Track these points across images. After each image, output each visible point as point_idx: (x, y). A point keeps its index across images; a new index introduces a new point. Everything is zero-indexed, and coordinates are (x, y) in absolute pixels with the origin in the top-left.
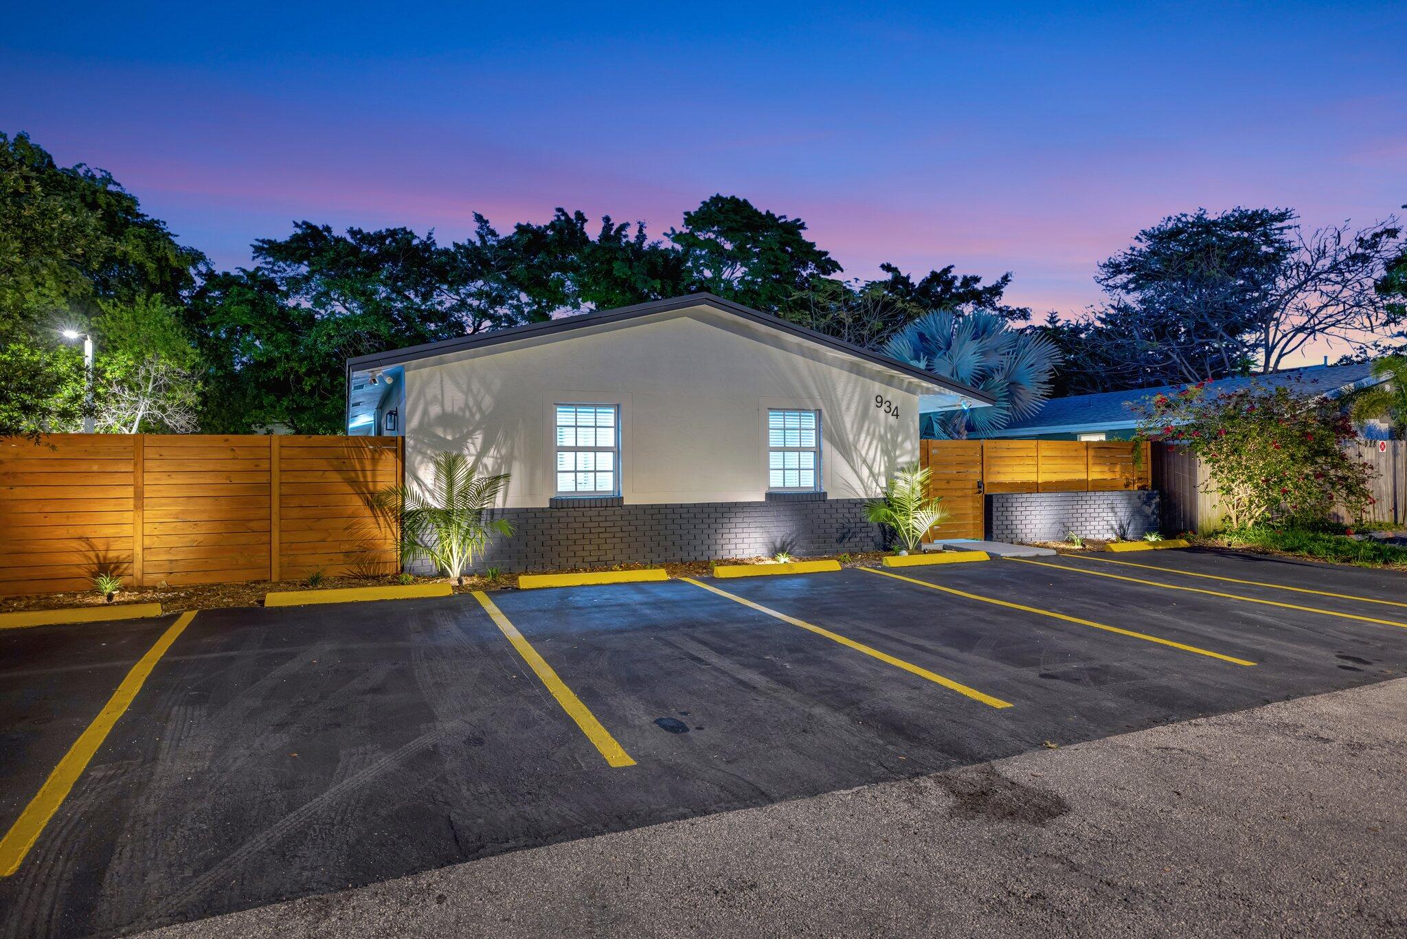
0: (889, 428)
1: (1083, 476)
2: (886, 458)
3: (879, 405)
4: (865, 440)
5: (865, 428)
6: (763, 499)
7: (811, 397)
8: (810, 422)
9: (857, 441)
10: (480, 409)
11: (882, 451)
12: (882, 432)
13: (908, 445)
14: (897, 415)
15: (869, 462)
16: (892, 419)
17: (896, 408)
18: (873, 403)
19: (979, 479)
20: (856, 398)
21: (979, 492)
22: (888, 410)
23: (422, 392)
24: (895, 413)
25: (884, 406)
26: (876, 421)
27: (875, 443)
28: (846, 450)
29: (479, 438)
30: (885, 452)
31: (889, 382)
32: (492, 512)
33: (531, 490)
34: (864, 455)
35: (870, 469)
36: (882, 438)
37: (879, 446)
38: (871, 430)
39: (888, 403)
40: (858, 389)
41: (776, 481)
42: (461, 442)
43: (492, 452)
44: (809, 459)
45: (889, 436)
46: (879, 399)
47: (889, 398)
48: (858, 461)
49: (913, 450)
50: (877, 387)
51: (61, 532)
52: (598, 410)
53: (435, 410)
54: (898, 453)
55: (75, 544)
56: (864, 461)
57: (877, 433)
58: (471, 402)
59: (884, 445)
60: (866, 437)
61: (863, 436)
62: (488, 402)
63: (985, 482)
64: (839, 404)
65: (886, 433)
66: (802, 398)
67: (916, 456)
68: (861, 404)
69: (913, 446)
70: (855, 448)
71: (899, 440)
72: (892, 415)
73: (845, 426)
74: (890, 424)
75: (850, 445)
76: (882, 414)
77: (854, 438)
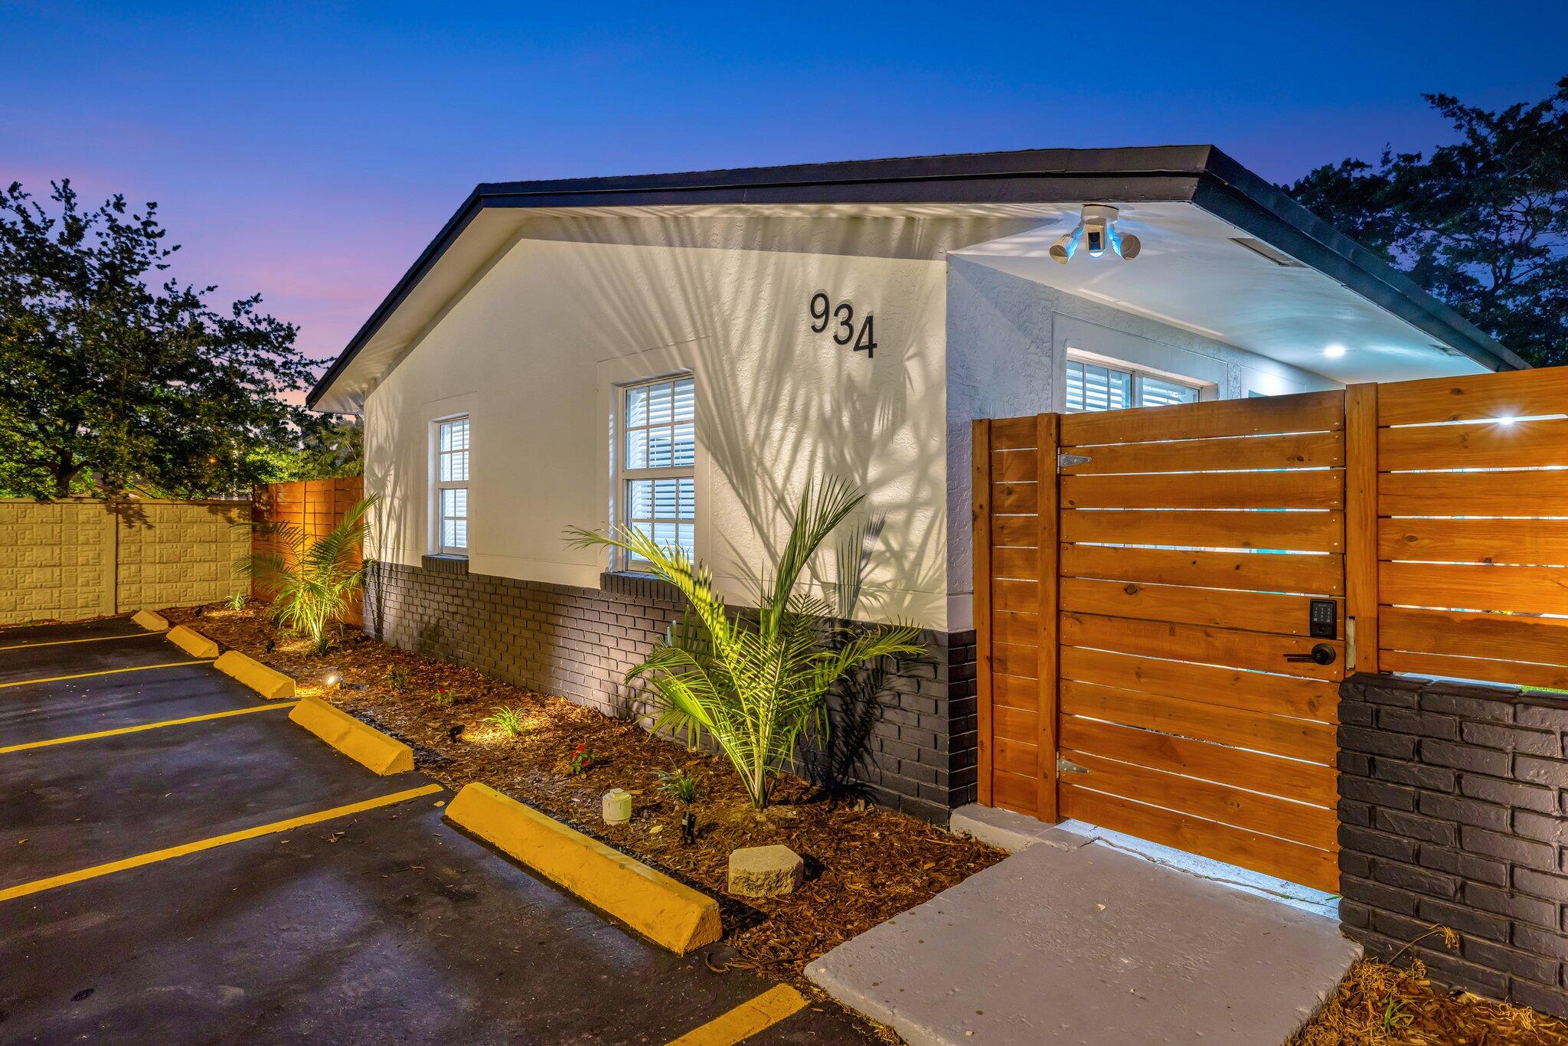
0: (848, 389)
3: (819, 323)
4: (782, 439)
5: (783, 404)
6: (599, 585)
7: (680, 342)
8: (686, 405)
9: (763, 439)
10: (393, 439)
11: (828, 465)
12: (827, 407)
13: (905, 442)
14: (871, 347)
16: (856, 362)
17: (869, 320)
18: (805, 320)
19: (1326, 589)
20: (763, 309)
21: (1322, 657)
22: (843, 333)
24: (865, 340)
25: (834, 325)
26: (811, 374)
27: (807, 443)
28: (740, 467)
29: (392, 472)
30: (835, 469)
31: (847, 246)
32: (397, 568)
34: (779, 483)
36: (827, 428)
37: (820, 454)
38: (799, 406)
39: (844, 313)
40: (767, 292)
41: (639, 547)
42: (385, 482)
43: (398, 491)
45: (846, 420)
46: (820, 306)
47: (846, 294)
48: (767, 502)
49: (924, 460)
50: (814, 269)
53: (377, 445)
54: (873, 472)
56: (781, 502)
57: (814, 413)
58: (389, 429)
59: (831, 449)
60: (785, 430)
61: (778, 424)
62: (396, 427)
63: (1362, 601)
64: (727, 344)
65: (837, 410)
66: (666, 346)
67: (933, 484)
68: (775, 327)
69: (922, 445)
70: (761, 463)
71: (877, 429)
72: (857, 348)
73: (739, 404)
74: (850, 379)
75: (750, 451)
76: (827, 349)
77: (757, 436)
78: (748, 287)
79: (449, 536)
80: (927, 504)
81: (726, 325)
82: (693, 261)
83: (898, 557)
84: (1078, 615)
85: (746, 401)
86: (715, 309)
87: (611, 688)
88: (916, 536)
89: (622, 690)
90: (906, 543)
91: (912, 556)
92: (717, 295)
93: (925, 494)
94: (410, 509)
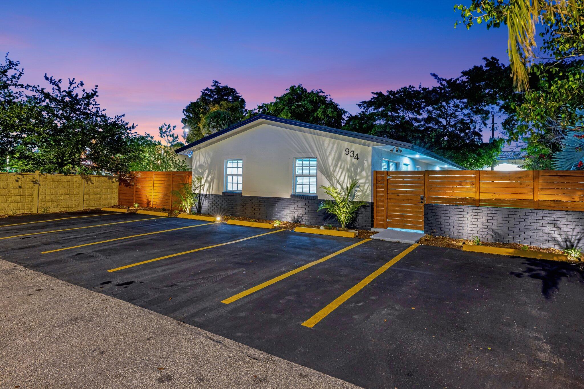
0: (353, 164)
1: (530, 197)
2: (351, 181)
3: (347, 153)
4: (339, 171)
5: (339, 165)
6: (290, 197)
7: (313, 152)
8: (314, 163)
9: (334, 171)
10: (208, 163)
11: (348, 176)
12: (349, 167)
13: (364, 174)
14: (358, 158)
15: (341, 183)
16: (354, 160)
17: (357, 154)
18: (344, 152)
19: (422, 194)
20: (335, 149)
21: (422, 202)
22: (352, 155)
23: (196, 159)
24: (357, 157)
25: (350, 154)
26: (345, 161)
27: (344, 172)
28: (329, 176)
29: (207, 171)
30: (350, 177)
31: (353, 142)
32: (209, 195)
33: (218, 189)
34: (338, 178)
35: (341, 186)
36: (348, 170)
37: (347, 174)
38: (342, 166)
39: (352, 152)
40: (335, 146)
41: (299, 190)
42: (203, 173)
43: (210, 176)
44: (313, 180)
45: (352, 169)
46: (347, 150)
47: (353, 149)
48: (335, 182)
49: (367, 177)
50: (346, 145)
51: (144, 194)
52: (238, 162)
53: (198, 163)
54: (358, 178)
55: (145, 196)
56: (338, 182)
57: (346, 167)
58: (206, 161)
59: (349, 174)
60: (339, 170)
61: (338, 169)
62: (209, 160)
63: (426, 196)
64: (326, 154)
65: (351, 167)
66: (310, 152)
67: (369, 180)
68: (337, 154)
69: (367, 174)
70: (334, 175)
71: (358, 171)
72: (355, 158)
73: (329, 164)
74: (353, 163)
75: (331, 173)
76: (349, 157)
77: (333, 170)
78: (331, 145)
79: (229, 187)
80: (368, 183)
81: (326, 151)
82: (318, 139)
83: (362, 191)
84: (390, 199)
85: (330, 164)
86: (323, 147)
87: (292, 217)
88: (366, 187)
89: (296, 217)
90: (364, 189)
91: (365, 191)
92: (323, 144)
93: (367, 181)
94: (215, 181)
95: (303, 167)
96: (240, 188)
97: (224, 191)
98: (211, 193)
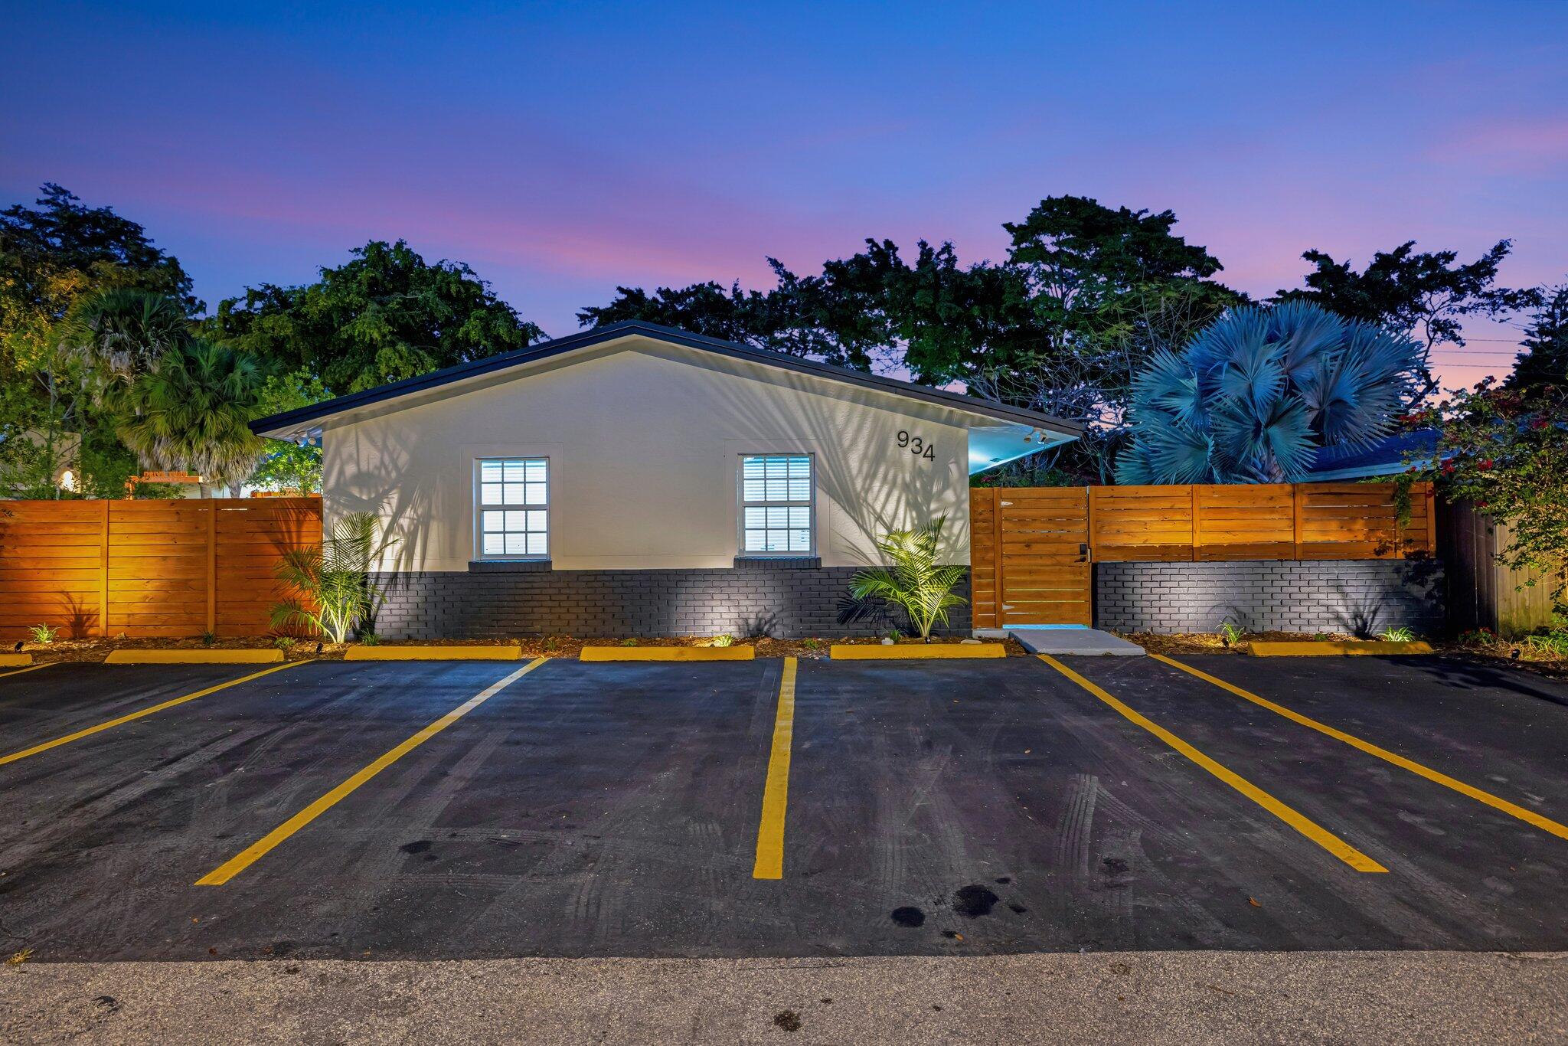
0: (918, 472)
1: (1289, 538)
2: (914, 514)
3: (903, 443)
4: (879, 491)
5: (880, 475)
6: (730, 565)
7: (802, 438)
8: (802, 469)
9: (867, 490)
10: (396, 466)
11: (908, 504)
12: (908, 479)
13: (950, 495)
14: (932, 457)
15: (887, 520)
16: (923, 462)
17: (931, 446)
18: (893, 441)
19: (1084, 541)
20: (866, 432)
21: (1083, 560)
22: (917, 449)
23: (337, 452)
24: (929, 453)
25: (911, 445)
26: (898, 464)
27: (896, 494)
28: (853, 504)
29: (395, 497)
30: (912, 505)
31: (919, 414)
32: (408, 575)
33: (449, 554)
34: (878, 509)
35: (889, 528)
36: (906, 487)
37: (903, 498)
38: (890, 476)
39: (917, 441)
40: (868, 425)
41: (754, 543)
42: (376, 503)
43: (409, 512)
44: (802, 516)
45: (918, 485)
46: (903, 436)
47: (918, 433)
48: (870, 518)
49: (959, 503)
50: (899, 420)
52: (527, 464)
53: (351, 469)
54: (933, 506)
55: (59, 597)
56: (879, 518)
57: (899, 481)
58: (387, 459)
59: (910, 497)
60: (882, 487)
61: (877, 485)
62: (404, 458)
63: (1093, 545)
64: (840, 444)
65: (913, 480)
66: (790, 439)
67: (963, 511)
68: (874, 443)
69: (958, 497)
70: (865, 500)
71: (935, 489)
72: (924, 456)
73: (850, 472)
74: (920, 468)
75: (858, 496)
76: (907, 454)
77: (863, 487)
78: (855, 421)
79: (492, 546)
80: (961, 519)
81: (840, 435)
82: (813, 400)
83: (947, 539)
85: (854, 472)
86: (831, 427)
87: (741, 622)
88: (956, 530)
89: (752, 622)
90: (951, 534)
91: (954, 538)
92: (832, 418)
93: (959, 515)
94: (435, 529)
95: (765, 479)
96: (538, 546)
97: (475, 559)
98: (416, 567)
